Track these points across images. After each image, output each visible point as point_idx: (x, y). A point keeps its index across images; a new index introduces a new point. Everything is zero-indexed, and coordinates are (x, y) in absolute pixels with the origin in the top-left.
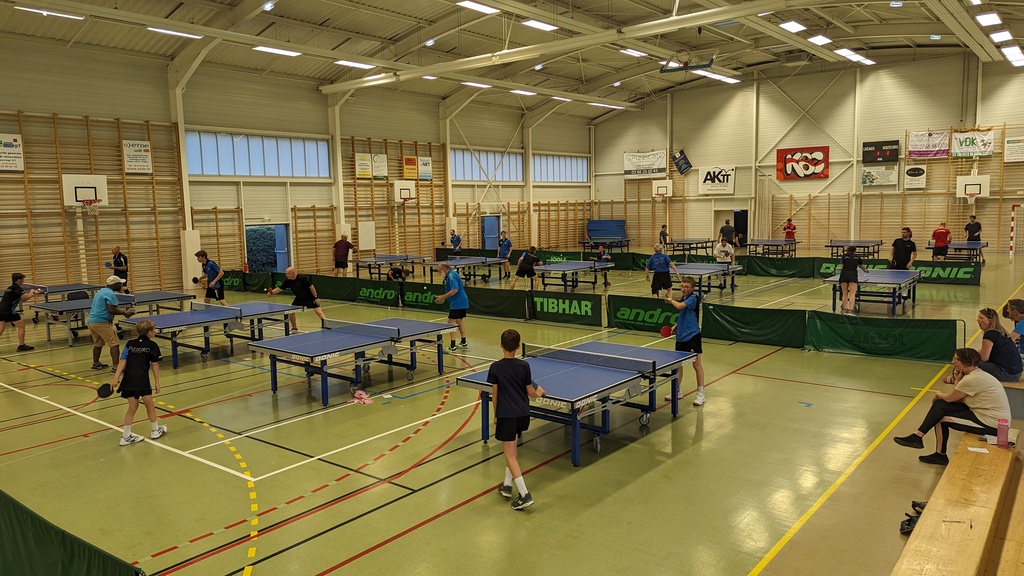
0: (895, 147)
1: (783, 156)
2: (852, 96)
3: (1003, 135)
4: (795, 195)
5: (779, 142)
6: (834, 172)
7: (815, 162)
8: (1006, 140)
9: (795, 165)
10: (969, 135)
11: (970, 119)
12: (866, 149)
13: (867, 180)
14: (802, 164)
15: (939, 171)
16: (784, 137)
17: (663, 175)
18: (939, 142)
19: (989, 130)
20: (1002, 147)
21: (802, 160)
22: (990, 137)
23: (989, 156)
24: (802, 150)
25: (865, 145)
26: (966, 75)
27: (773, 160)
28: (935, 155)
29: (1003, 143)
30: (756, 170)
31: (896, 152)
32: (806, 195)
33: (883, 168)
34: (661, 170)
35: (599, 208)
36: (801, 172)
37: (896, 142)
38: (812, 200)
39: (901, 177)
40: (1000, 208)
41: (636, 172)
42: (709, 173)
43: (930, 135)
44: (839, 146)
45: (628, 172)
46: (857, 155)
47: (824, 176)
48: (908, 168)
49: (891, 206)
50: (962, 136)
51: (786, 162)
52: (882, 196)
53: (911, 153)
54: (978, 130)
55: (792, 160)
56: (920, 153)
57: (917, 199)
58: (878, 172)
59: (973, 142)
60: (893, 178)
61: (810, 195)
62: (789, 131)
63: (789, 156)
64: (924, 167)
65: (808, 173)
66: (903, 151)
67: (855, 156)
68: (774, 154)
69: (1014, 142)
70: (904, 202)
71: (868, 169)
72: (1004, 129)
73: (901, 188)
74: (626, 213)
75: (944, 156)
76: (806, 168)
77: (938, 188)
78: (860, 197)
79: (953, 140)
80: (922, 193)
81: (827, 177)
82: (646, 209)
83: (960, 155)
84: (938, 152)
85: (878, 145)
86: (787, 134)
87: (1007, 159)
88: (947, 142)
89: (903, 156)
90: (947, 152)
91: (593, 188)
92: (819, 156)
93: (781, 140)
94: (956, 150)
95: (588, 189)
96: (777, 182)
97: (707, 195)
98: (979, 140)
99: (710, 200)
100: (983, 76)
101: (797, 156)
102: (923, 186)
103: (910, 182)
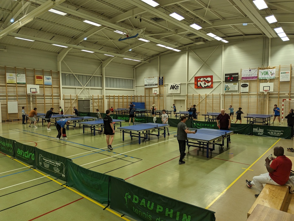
0: (237, 76)
1: (197, 79)
2: (221, 56)
3: (279, 70)
4: (201, 94)
5: (196, 74)
6: (215, 85)
7: (208, 82)
8: (281, 72)
9: (201, 82)
10: (266, 70)
11: (266, 64)
12: (226, 76)
13: (227, 88)
14: (203, 82)
15: (254, 85)
16: (197, 72)
17: (156, 86)
18: (254, 73)
19: (273, 68)
20: (279, 75)
21: (203, 81)
22: (274, 71)
23: (274, 79)
24: (203, 77)
25: (226, 75)
26: (264, 46)
27: (193, 81)
29: (279, 74)
30: (188, 85)
31: (237, 78)
32: (205, 94)
33: (232, 84)
34: (156, 85)
35: (137, 98)
36: (203, 85)
37: (237, 74)
38: (207, 96)
39: (239, 88)
40: (279, 100)
41: (148, 85)
42: (172, 86)
43: (250, 70)
44: (217, 75)
45: (146, 85)
46: (223, 79)
47: (211, 87)
48: (242, 84)
49: (236, 99)
50: (263, 71)
51: (198, 81)
52: (232, 95)
53: (243, 78)
54: (269, 68)
55: (200, 81)
56: (246, 78)
57: (245, 96)
58: (231, 85)
59: (267, 73)
60: (236, 88)
61: (206, 94)
62: (199, 70)
63: (199, 79)
64: (248, 84)
65: (206, 86)
66: (240, 77)
67: (222, 79)
68: (194, 79)
69: (284, 73)
70: (241, 98)
71: (227, 84)
72: (280, 68)
73: (239, 92)
74: (145, 100)
75: (256, 79)
76: (205, 84)
77: (254, 92)
78: (224, 95)
79: (259, 72)
80: (248, 94)
81: (212, 87)
82: (151, 98)
83: (262, 79)
84: (253, 78)
85: (231, 75)
86: (198, 71)
87: (281, 80)
88: (257, 73)
89: (240, 79)
90: (257, 77)
91: (135, 91)
92: (209, 79)
93: (196, 73)
94: (261, 76)
95: (133, 91)
96: (195, 89)
97: (171, 94)
98: (269, 72)
99: (172, 96)
100: (271, 46)
101: (202, 79)
102: (248, 91)
103: (243, 90)
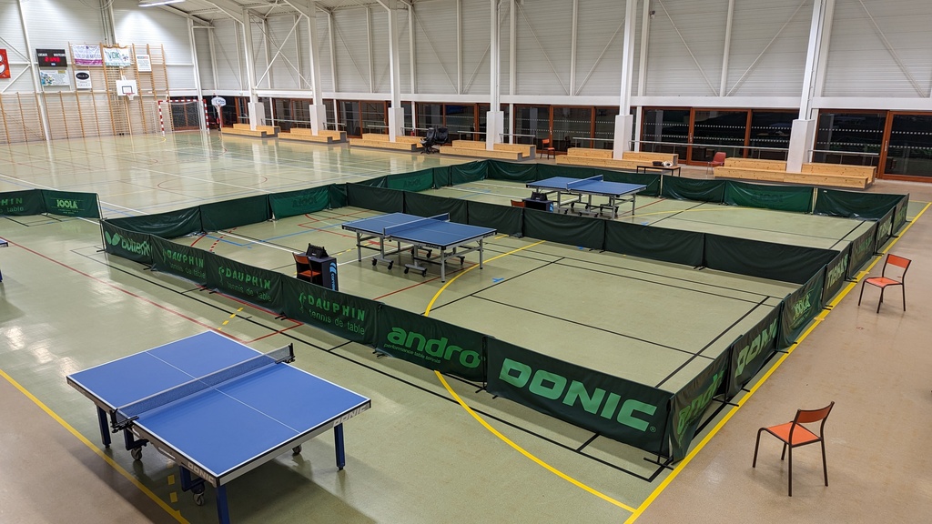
0: (63, 55)
3: (134, 52)
6: (12, 71)
8: (136, 56)
10: (114, 50)
11: (110, 38)
12: (40, 55)
13: (43, 80)
15: (98, 76)
18: (94, 54)
19: (123, 48)
20: (135, 60)
22: (126, 52)
23: (129, 67)
25: (39, 51)
28: (94, 63)
29: (135, 58)
31: (65, 59)
33: (56, 72)
37: (63, 52)
39: (73, 80)
40: (140, 103)
43: (87, 48)
44: (15, 50)
46: (34, 61)
47: (4, 76)
49: (69, 103)
50: (109, 51)
52: (60, 95)
53: (76, 61)
54: (119, 47)
56: (84, 62)
57: (85, 97)
58: (52, 73)
59: (117, 56)
60: (66, 80)
64: (88, 72)
66: (69, 58)
67: (31, 60)
69: (141, 57)
70: (78, 99)
71: (44, 72)
72: (133, 48)
73: (75, 88)
75: (99, 64)
77: (100, 89)
78: (43, 95)
79: (105, 53)
80: (91, 92)
81: (9, 77)
83: (110, 65)
84: (95, 62)
85: (50, 52)
87: (140, 69)
88: (100, 54)
89: (70, 63)
90: (101, 61)
94: (107, 61)
98: (120, 55)
102: (90, 87)
103: (81, 84)
